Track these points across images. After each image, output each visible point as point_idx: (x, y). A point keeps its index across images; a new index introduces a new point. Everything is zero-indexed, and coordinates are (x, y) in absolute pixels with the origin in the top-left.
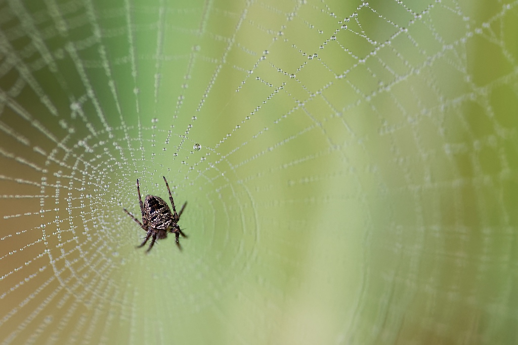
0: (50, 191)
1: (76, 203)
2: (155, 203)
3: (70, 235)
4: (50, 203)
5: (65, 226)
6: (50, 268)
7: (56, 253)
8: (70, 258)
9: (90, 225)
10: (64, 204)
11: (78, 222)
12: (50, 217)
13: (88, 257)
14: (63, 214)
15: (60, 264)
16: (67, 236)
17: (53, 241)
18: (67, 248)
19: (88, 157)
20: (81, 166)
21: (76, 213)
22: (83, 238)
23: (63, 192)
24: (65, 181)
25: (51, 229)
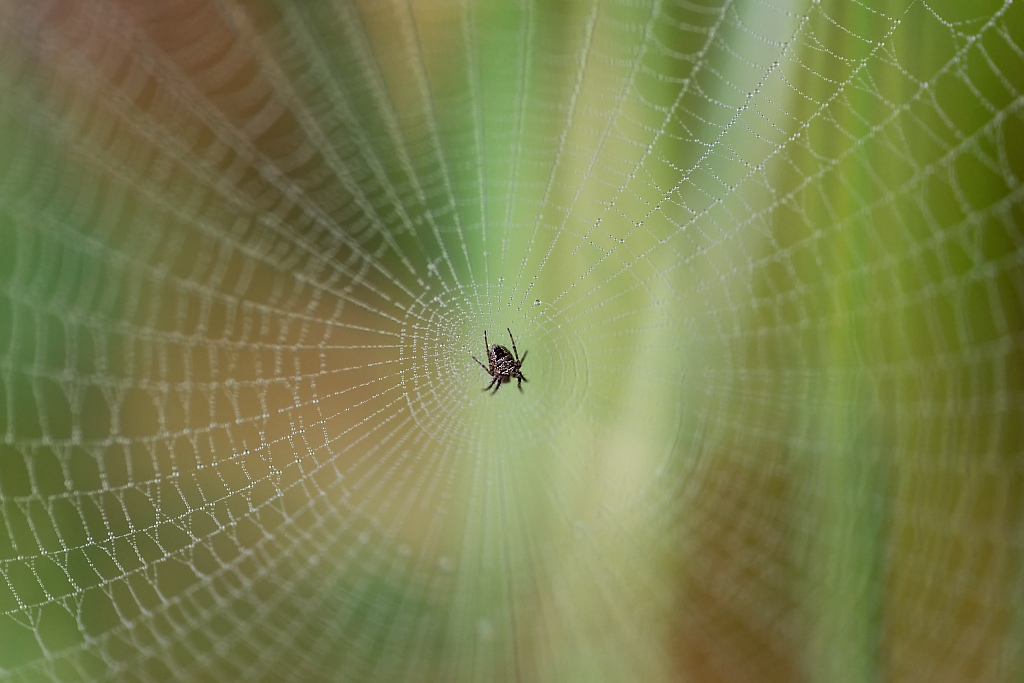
0: (409, 341)
1: (431, 352)
2: (500, 352)
3: (425, 380)
4: (408, 352)
5: (421, 372)
6: (408, 409)
7: (413, 396)
8: (425, 400)
9: (443, 371)
10: (420, 353)
11: (432, 368)
12: (408, 364)
13: (441, 399)
14: (420, 362)
15: (416, 406)
16: (422, 381)
17: (410, 385)
18: (422, 391)
19: (442, 311)
20: (436, 319)
21: (431, 360)
22: (436, 383)
23: (420, 343)
24: (421, 333)
25: (409, 375)
